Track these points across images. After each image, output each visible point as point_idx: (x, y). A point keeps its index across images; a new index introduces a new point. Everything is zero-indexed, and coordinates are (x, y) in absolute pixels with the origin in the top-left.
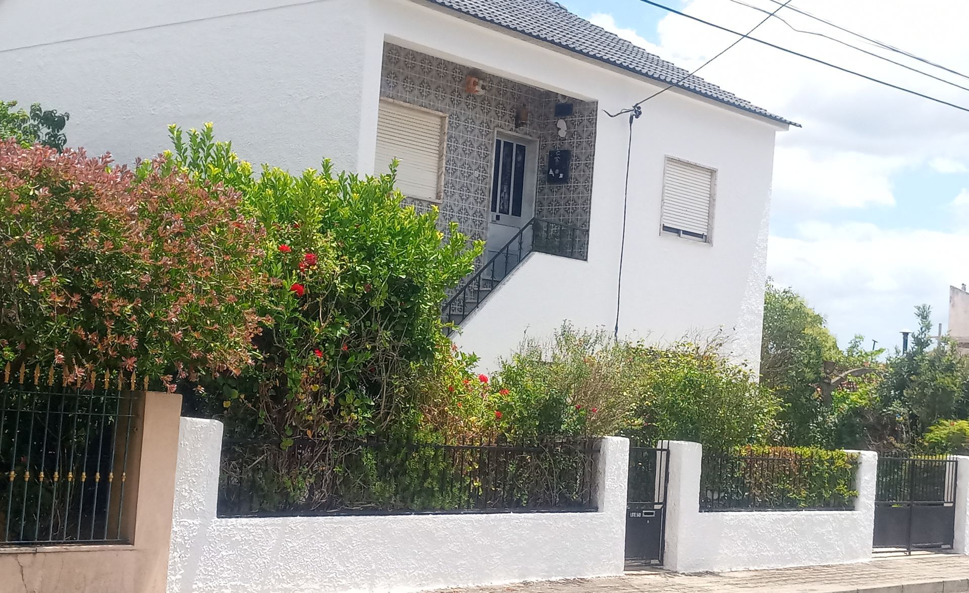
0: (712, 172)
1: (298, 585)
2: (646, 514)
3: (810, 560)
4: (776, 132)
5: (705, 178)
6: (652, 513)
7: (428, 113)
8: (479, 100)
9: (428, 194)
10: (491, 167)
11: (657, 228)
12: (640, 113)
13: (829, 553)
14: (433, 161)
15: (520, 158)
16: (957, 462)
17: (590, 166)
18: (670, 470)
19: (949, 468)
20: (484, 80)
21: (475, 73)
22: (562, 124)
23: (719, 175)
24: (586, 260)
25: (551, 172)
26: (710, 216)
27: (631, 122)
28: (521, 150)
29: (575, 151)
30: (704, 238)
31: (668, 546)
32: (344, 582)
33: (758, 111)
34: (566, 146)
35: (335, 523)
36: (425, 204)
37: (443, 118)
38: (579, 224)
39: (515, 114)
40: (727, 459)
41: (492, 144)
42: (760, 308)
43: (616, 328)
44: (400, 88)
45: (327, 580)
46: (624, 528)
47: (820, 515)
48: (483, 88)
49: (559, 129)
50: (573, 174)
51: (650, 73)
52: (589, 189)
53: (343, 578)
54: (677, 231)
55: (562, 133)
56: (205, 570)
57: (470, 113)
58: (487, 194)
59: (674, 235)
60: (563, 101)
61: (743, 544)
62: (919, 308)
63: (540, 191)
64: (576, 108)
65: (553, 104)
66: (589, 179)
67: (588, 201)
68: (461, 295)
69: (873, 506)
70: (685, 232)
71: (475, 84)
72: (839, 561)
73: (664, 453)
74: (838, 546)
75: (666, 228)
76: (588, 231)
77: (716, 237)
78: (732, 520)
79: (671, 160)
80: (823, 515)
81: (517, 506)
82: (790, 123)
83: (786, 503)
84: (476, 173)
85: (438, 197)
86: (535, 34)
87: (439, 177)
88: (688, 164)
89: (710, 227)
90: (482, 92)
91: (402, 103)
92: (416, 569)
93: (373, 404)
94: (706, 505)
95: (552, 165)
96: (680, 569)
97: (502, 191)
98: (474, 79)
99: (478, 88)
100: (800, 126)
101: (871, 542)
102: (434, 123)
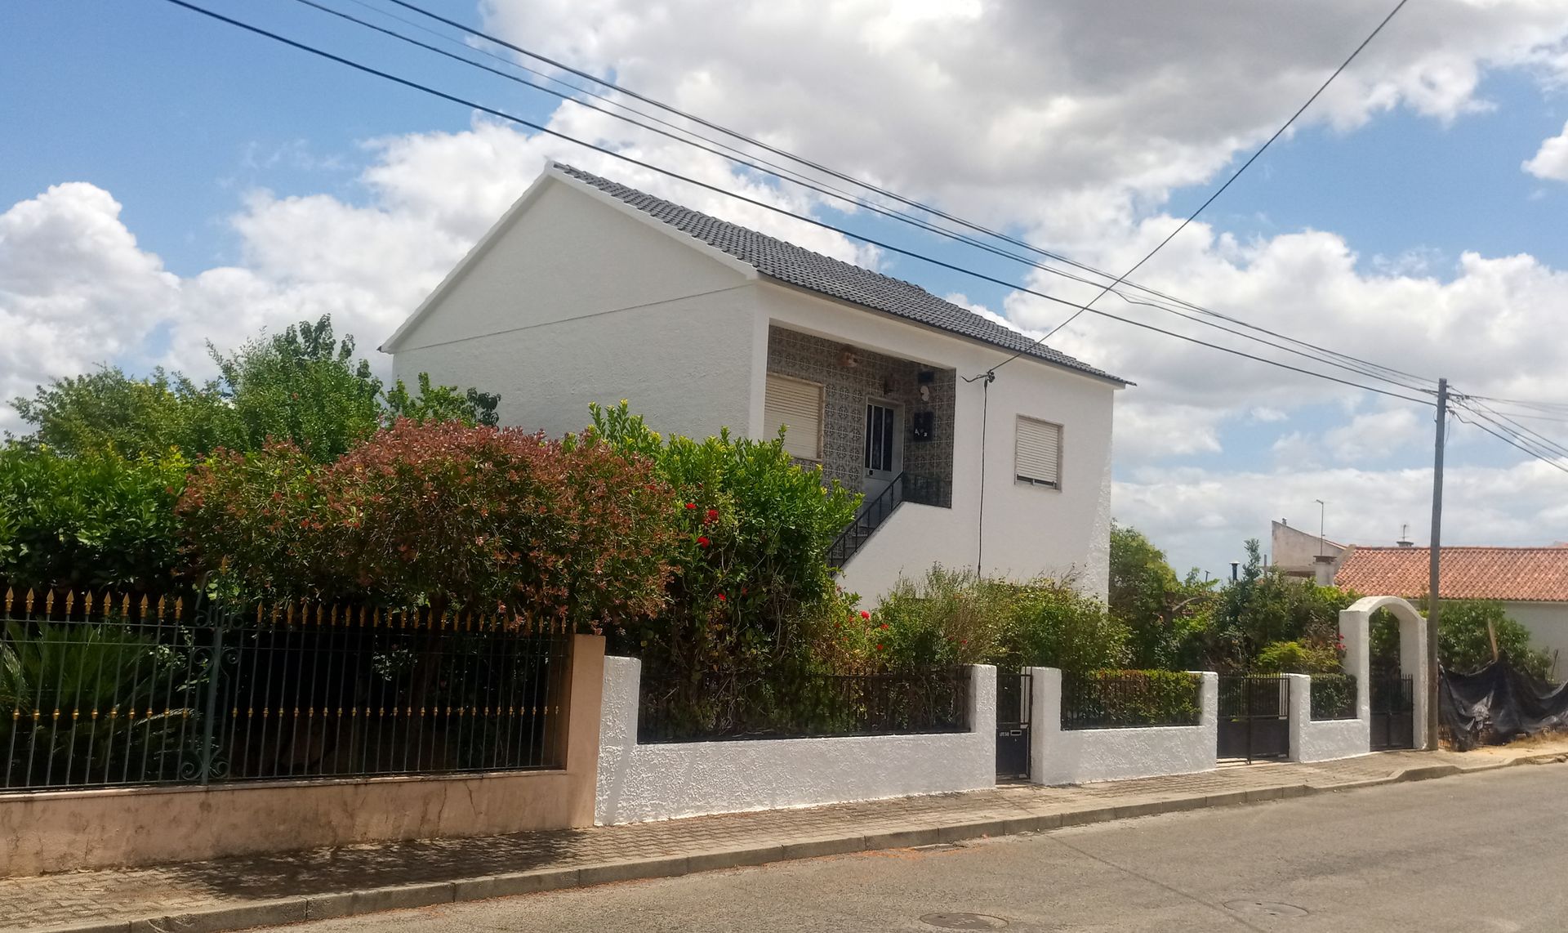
0: (1059, 428)
1: (708, 803)
2: (1013, 733)
3: (1162, 771)
4: (1115, 391)
5: (1053, 433)
6: (1019, 733)
7: (808, 385)
8: (852, 371)
9: (809, 453)
10: (864, 430)
11: (1011, 478)
12: (994, 378)
13: (1178, 765)
14: (813, 425)
15: (888, 421)
16: (1289, 679)
17: (951, 425)
18: (1034, 693)
19: (1282, 685)
20: (855, 354)
21: (848, 349)
22: (925, 390)
23: (1065, 429)
24: (950, 507)
25: (916, 432)
26: (1059, 466)
27: (986, 386)
28: (890, 413)
29: (937, 413)
30: (1055, 486)
31: (1034, 761)
32: (749, 799)
33: (1097, 372)
34: (929, 409)
35: (740, 747)
36: (807, 463)
37: (820, 388)
38: (943, 476)
39: (883, 382)
40: (1084, 681)
41: (865, 410)
42: (1106, 546)
43: (979, 567)
44: (783, 363)
45: (734, 798)
46: (995, 746)
47: (1168, 730)
48: (855, 361)
49: (922, 394)
50: (936, 432)
51: (1001, 343)
52: (951, 445)
53: (747, 796)
54: (1030, 480)
55: (925, 398)
56: (629, 791)
57: (845, 383)
58: (861, 451)
59: (1027, 484)
60: (924, 370)
61: (1101, 758)
62: (1248, 543)
63: (907, 448)
64: (937, 376)
65: (916, 373)
66: (951, 436)
67: (950, 456)
68: (842, 542)
69: (1216, 721)
70: (1037, 481)
71: (848, 358)
72: (1187, 771)
73: (1028, 678)
74: (1186, 758)
75: (1020, 478)
76: (951, 482)
77: (1065, 483)
78: (1090, 736)
79: (1021, 417)
80: (1171, 730)
81: (900, 730)
82: (1127, 382)
83: (1137, 720)
84: (851, 435)
85: (819, 456)
86: (899, 313)
87: (819, 440)
88: (1037, 421)
89: (1059, 476)
90: (854, 365)
91: (786, 376)
92: (811, 786)
93: (770, 640)
94: (1068, 724)
95: (917, 425)
96: (1045, 781)
97: (873, 450)
98: (846, 354)
99: (851, 361)
100: (1135, 385)
101: (1215, 754)
102: (813, 392)
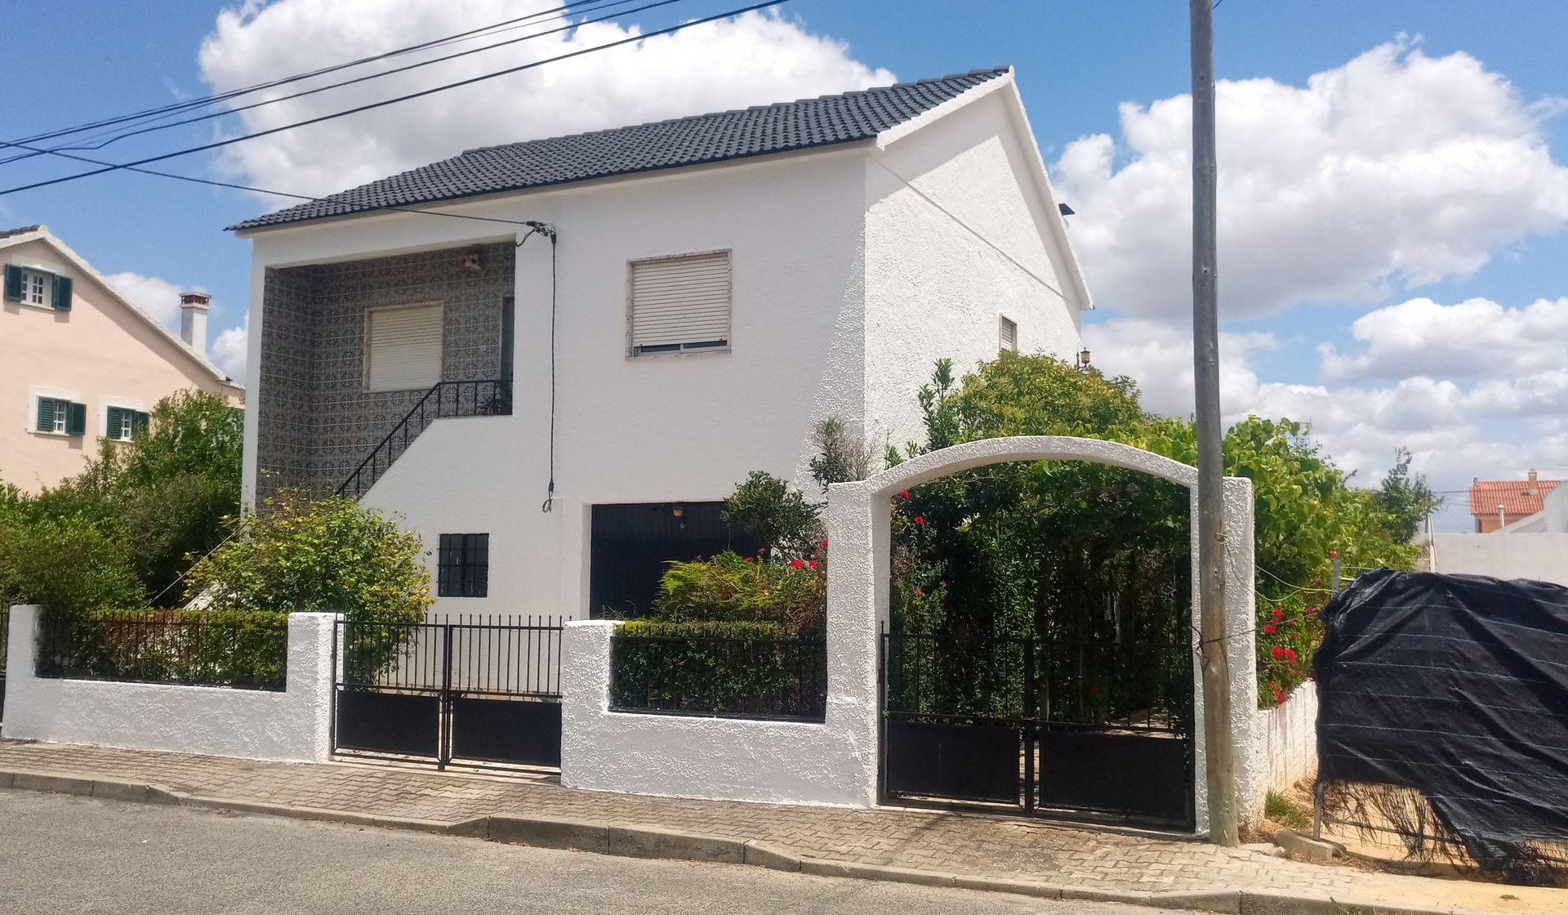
0: (723, 255)
5: (718, 266)
13: (229, 743)
14: (436, 348)
23: (739, 254)
24: (511, 414)
27: (554, 241)
30: (727, 345)
37: (441, 306)
48: (473, 261)
54: (676, 347)
57: (471, 290)
58: (498, 363)
69: (319, 689)
70: (686, 346)
71: (464, 261)
72: (248, 755)
74: (246, 735)
76: (514, 379)
79: (639, 263)
84: (483, 348)
89: (729, 328)
94: (43, 669)
99: (468, 264)
102: (435, 313)
